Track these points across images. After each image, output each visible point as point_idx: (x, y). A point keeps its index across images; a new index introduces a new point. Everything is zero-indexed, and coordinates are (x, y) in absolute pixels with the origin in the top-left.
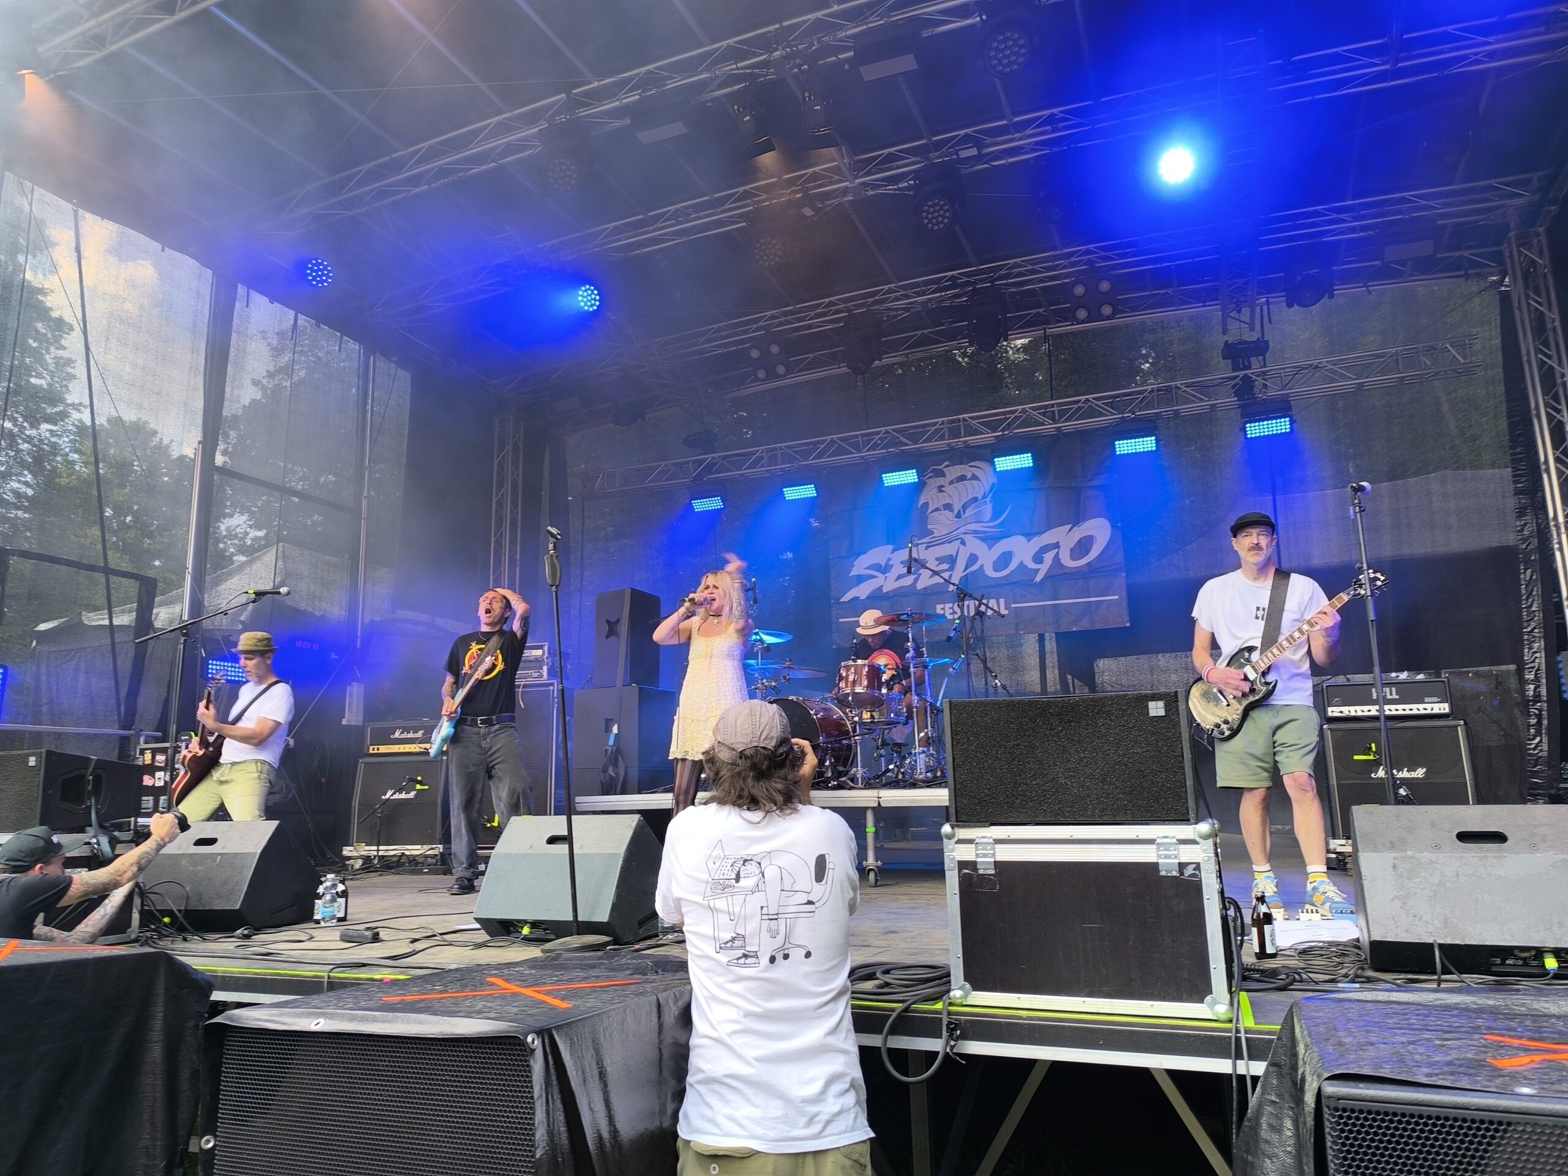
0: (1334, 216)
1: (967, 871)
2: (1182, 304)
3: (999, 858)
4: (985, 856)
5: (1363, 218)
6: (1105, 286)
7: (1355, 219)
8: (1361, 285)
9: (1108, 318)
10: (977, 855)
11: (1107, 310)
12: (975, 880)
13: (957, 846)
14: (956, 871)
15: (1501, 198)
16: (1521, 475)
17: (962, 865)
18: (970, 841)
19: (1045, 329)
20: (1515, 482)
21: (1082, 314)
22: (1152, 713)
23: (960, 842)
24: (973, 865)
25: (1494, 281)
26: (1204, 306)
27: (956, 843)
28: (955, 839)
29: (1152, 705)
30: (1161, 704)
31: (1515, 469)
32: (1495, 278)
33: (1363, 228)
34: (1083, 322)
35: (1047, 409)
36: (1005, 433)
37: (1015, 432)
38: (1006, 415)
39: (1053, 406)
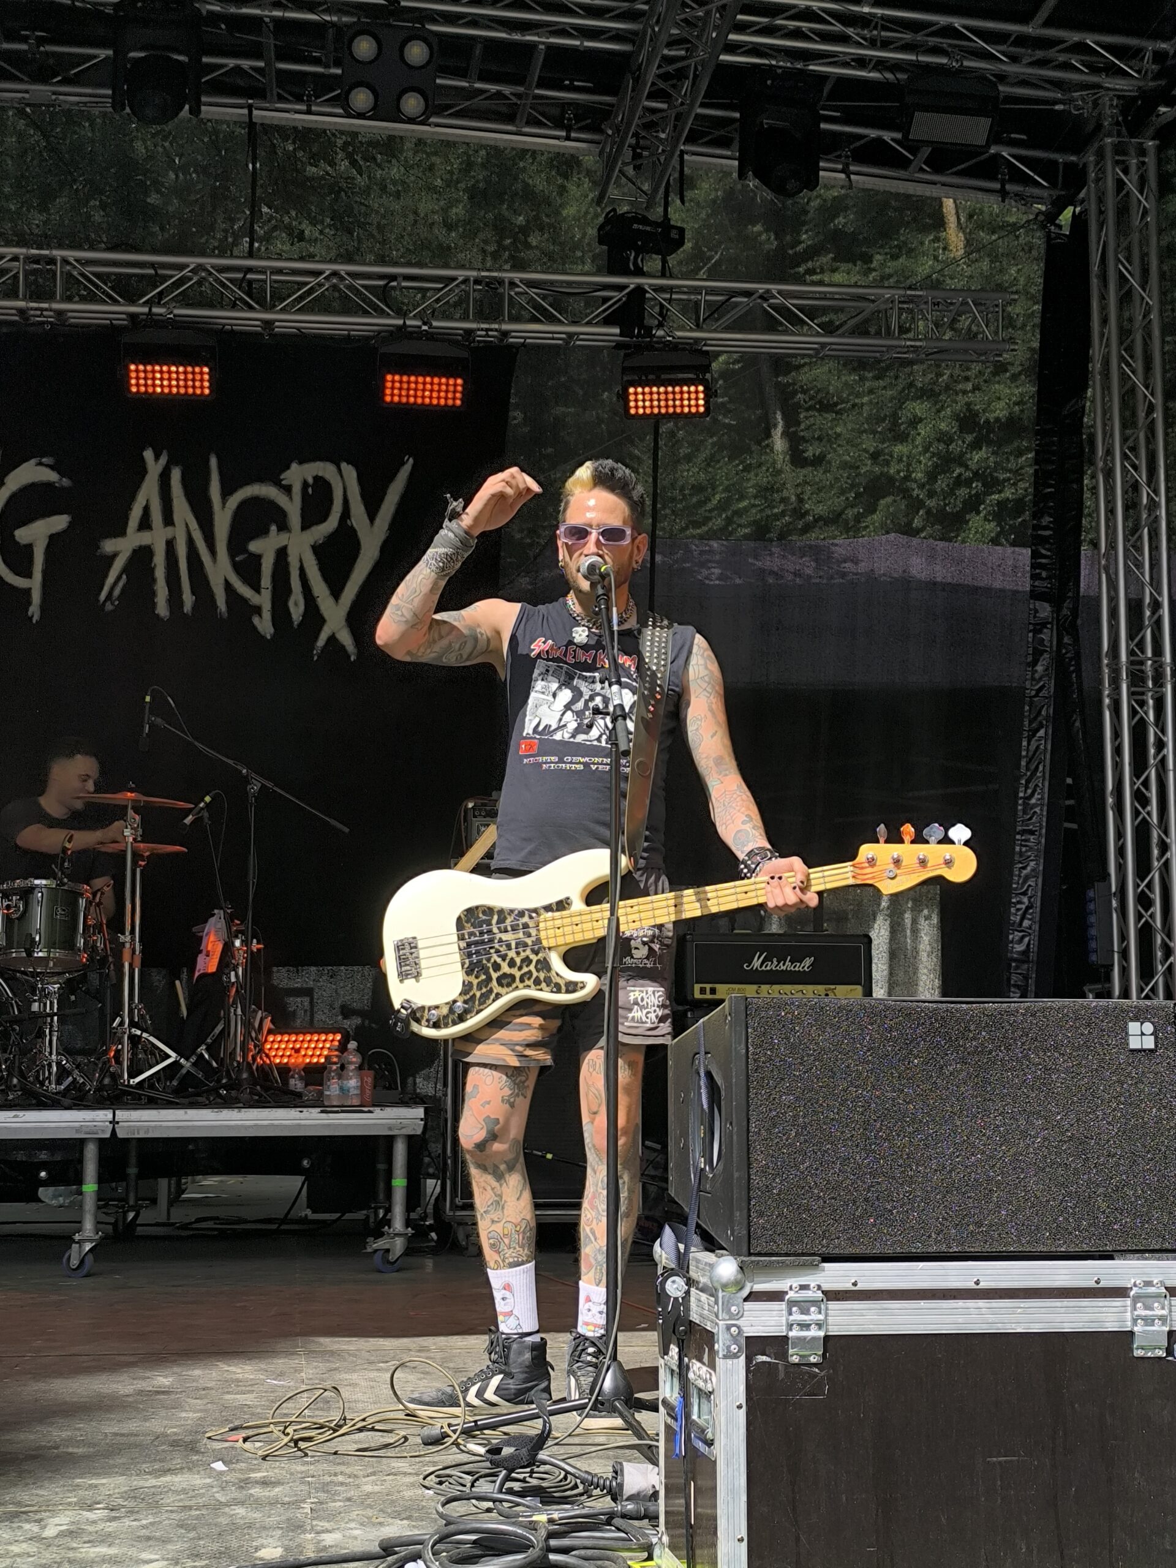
0: (838, 27)
1: (764, 1358)
2: (528, 123)
3: (834, 1331)
4: (805, 1326)
5: (885, 45)
6: (417, 52)
7: (873, 43)
8: (840, 167)
9: (411, 121)
10: (790, 1327)
11: (412, 103)
12: (782, 1375)
13: (748, 1305)
14: (743, 1358)
15: (1094, 69)
16: (1042, 567)
17: (755, 1345)
18: (776, 1296)
19: (250, 108)
20: (1034, 577)
21: (361, 98)
22: (1134, 1043)
23: (752, 1297)
24: (777, 1345)
25: (1040, 212)
26: (568, 138)
27: (745, 1300)
28: (745, 1293)
29: (1134, 1027)
30: (1148, 1028)
31: (1035, 555)
32: (1043, 208)
33: (881, 65)
34: (361, 116)
35: (249, 276)
36: (155, 310)
37: (177, 311)
38: (160, 272)
39: (262, 271)
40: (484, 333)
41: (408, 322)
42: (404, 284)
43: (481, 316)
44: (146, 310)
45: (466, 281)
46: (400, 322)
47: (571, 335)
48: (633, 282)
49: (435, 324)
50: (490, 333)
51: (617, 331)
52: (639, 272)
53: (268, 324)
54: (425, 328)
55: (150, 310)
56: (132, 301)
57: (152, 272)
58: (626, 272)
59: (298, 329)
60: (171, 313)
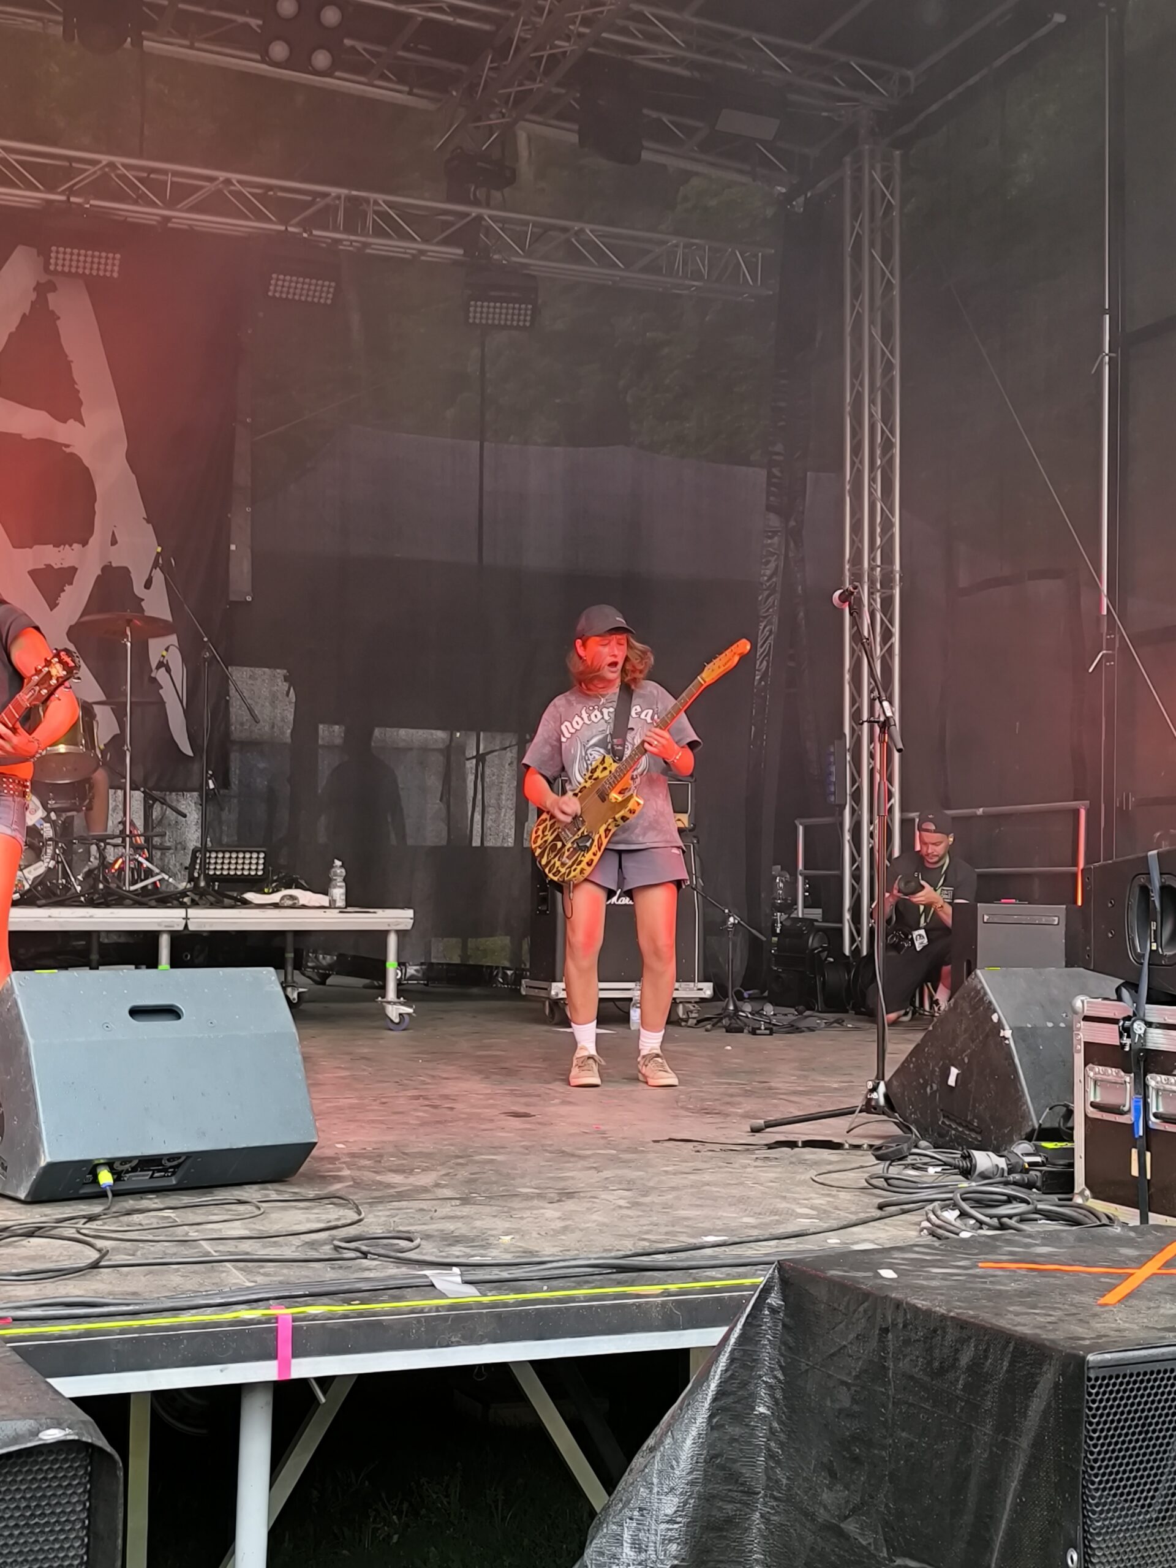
11: (322, 58)
35: (152, 176)
36: (72, 199)
37: (92, 202)
38: (74, 165)
39: (165, 172)
40: (349, 243)
41: (290, 229)
42: (280, 194)
43: (349, 229)
44: (63, 198)
45: (338, 197)
46: (283, 228)
47: (422, 252)
48: (474, 211)
49: (315, 232)
50: (354, 244)
51: (461, 252)
52: (476, 203)
53: (168, 219)
54: (305, 235)
55: (68, 199)
56: (51, 189)
57: (67, 164)
58: (467, 202)
59: (189, 225)
60: (88, 203)
